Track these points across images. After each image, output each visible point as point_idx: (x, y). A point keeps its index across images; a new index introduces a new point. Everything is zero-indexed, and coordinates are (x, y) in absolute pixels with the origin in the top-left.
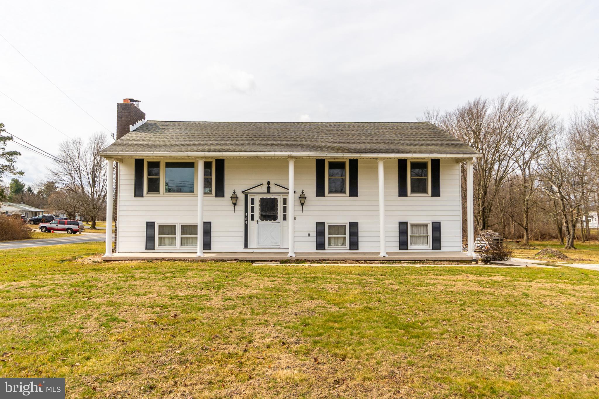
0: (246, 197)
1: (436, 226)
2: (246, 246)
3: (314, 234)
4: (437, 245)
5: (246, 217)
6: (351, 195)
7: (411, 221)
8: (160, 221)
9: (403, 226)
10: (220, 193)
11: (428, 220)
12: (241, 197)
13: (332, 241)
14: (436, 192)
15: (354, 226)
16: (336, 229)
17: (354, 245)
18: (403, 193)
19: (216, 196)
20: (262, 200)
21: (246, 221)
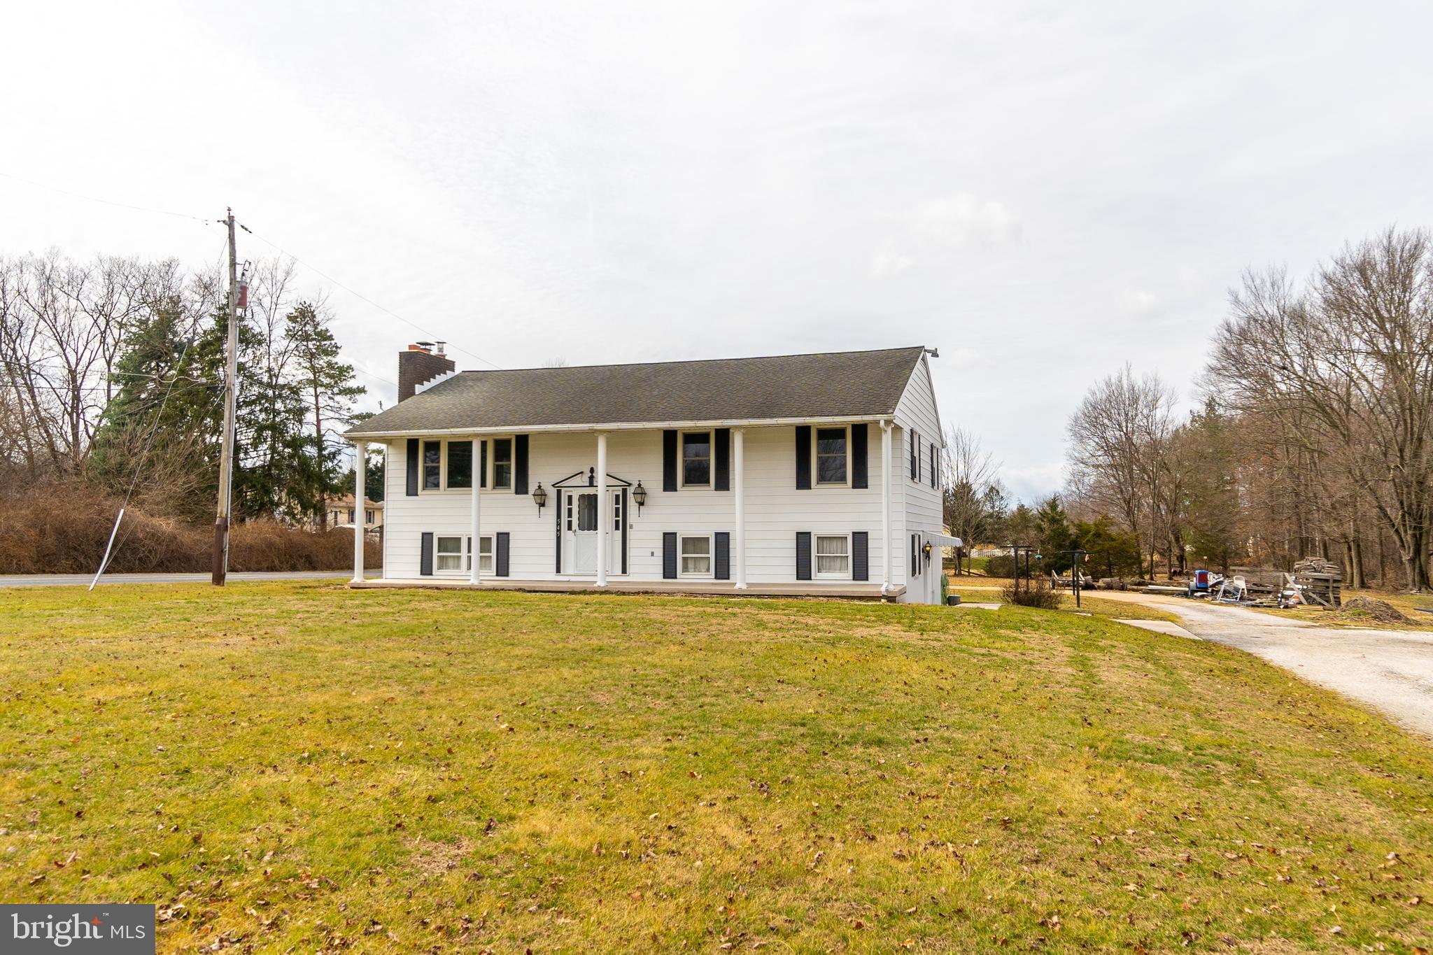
0: (559, 493)
1: (861, 539)
2: (558, 570)
3: (659, 553)
4: (861, 571)
5: (559, 524)
6: (718, 488)
7: (817, 530)
8: (440, 532)
9: (803, 539)
10: (522, 488)
11: (846, 529)
12: (552, 493)
13: (691, 565)
14: (861, 481)
15: (723, 540)
16: (695, 544)
17: (723, 570)
18: (803, 482)
19: (517, 493)
20: (582, 497)
21: (559, 531)
